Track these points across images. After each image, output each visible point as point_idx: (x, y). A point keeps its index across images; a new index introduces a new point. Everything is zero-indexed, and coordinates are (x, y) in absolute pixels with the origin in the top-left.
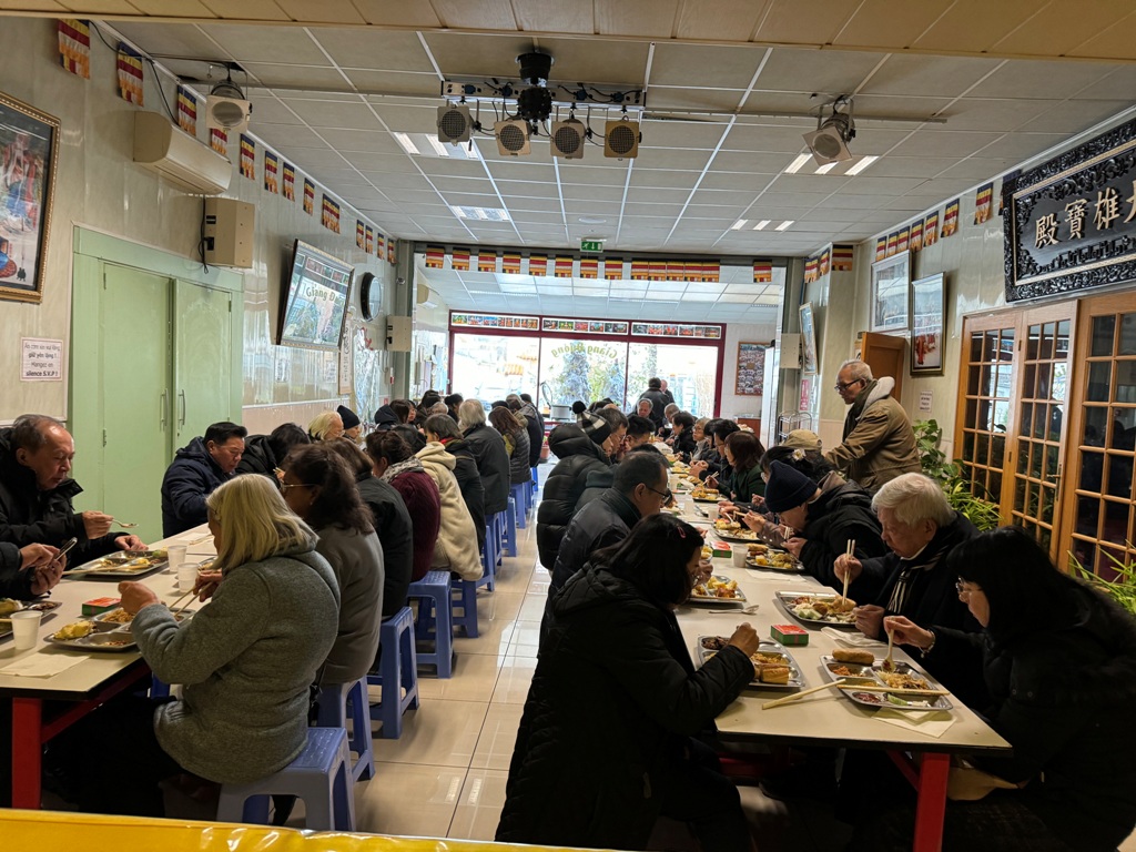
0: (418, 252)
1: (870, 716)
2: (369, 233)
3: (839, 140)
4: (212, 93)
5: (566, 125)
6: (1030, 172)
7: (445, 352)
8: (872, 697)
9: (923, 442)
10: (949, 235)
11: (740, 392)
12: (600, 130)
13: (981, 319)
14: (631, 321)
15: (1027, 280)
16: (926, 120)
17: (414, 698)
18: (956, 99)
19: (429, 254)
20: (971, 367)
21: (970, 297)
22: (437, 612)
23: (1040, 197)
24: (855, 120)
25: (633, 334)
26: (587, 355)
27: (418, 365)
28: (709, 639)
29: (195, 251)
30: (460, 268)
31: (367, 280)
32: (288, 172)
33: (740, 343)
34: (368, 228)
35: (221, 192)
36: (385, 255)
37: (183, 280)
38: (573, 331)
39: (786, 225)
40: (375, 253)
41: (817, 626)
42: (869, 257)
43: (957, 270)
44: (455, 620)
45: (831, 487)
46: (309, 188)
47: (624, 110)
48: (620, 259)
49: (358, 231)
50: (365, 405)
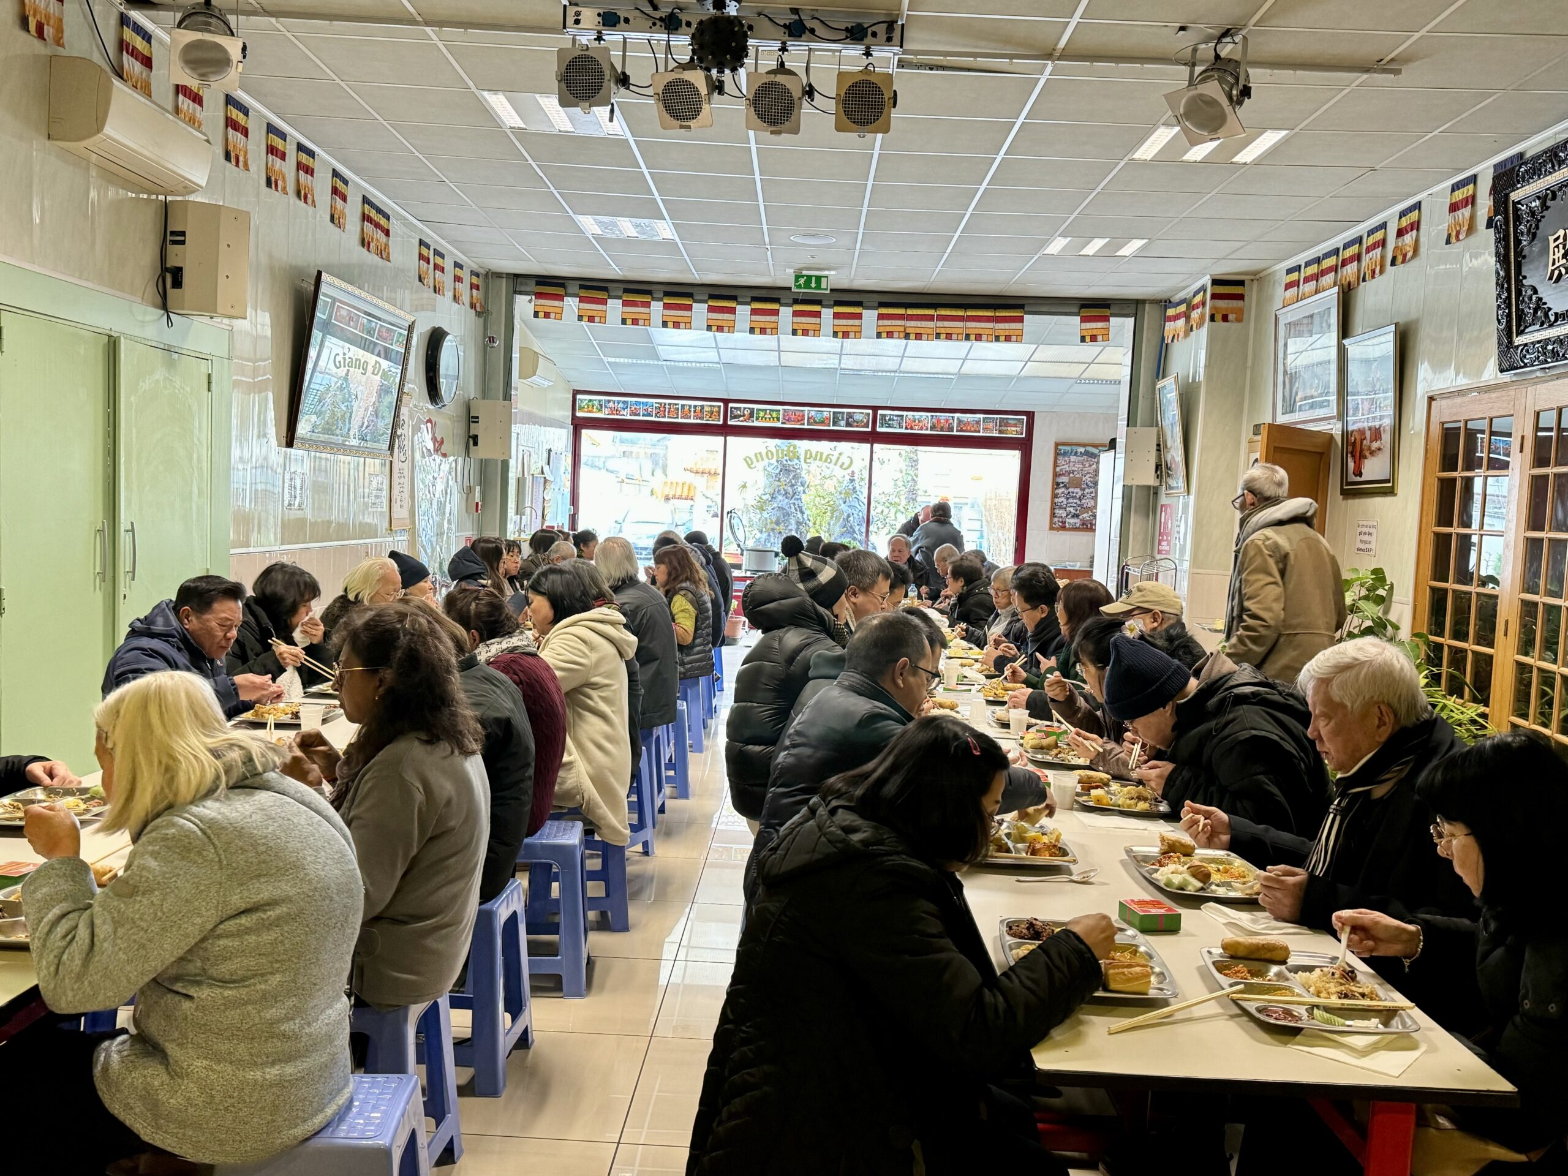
0: (520, 293)
1: (1285, 1044)
2: (439, 260)
3: (1224, 101)
4: (179, 26)
5: (772, 78)
6: (1539, 157)
7: (567, 460)
8: (1288, 1013)
9: (1362, 604)
10: (1403, 261)
11: (1058, 525)
12: (827, 85)
13: (1459, 400)
14: (875, 409)
15: (1534, 335)
16: (1367, 70)
17: (526, 1031)
18: (1417, 35)
19: (539, 295)
20: (1442, 481)
21: (1439, 366)
22: (562, 889)
23: (1554, 197)
24: (1250, 71)
25: (879, 429)
26: (804, 466)
27: (520, 482)
28: (1018, 923)
29: (151, 291)
30: (591, 319)
31: (436, 339)
32: (304, 158)
33: (1057, 445)
34: (437, 253)
35: (193, 192)
36: (466, 298)
37: (131, 338)
38: (779, 425)
39: (1135, 245)
40: (449, 294)
41: (1195, 901)
42: (1270, 299)
43: (1417, 321)
44: (592, 903)
45: (1215, 675)
46: (340, 185)
47: (868, 54)
48: (859, 304)
49: (421, 257)
50: (433, 549)
